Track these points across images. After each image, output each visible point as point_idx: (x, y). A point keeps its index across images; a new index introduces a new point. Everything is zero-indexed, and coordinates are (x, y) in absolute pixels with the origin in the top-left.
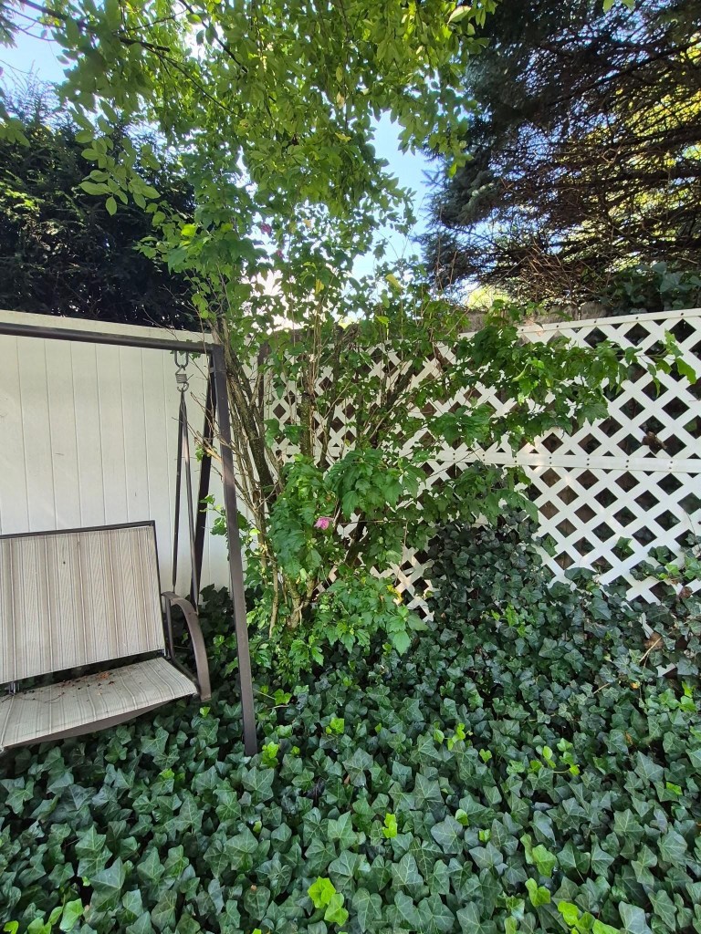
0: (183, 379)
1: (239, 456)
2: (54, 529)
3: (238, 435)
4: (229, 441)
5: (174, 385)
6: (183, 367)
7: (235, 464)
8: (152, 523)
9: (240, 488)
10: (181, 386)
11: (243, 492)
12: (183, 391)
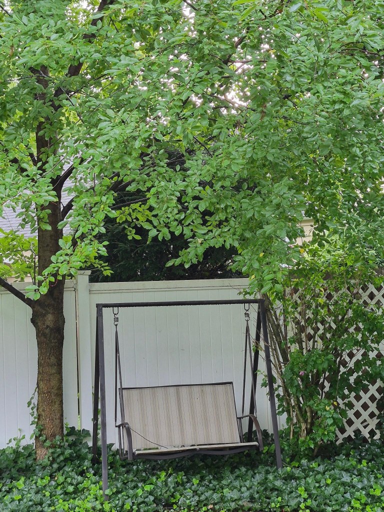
0: (247, 315)
1: (272, 349)
2: (190, 384)
3: (272, 338)
4: (268, 343)
5: (244, 318)
6: (247, 310)
7: (271, 353)
8: (231, 383)
9: (273, 364)
10: (247, 318)
11: (274, 365)
12: (247, 321)
